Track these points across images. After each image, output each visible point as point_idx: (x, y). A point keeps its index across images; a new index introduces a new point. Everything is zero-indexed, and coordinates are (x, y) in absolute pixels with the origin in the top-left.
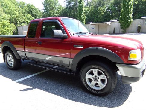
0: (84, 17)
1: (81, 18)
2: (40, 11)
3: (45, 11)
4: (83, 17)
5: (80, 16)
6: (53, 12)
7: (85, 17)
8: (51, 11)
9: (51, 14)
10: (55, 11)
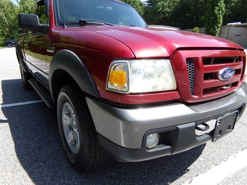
0: (221, 11)
1: (215, 14)
2: (141, 5)
3: (150, 5)
4: (219, 10)
5: (213, 9)
6: (163, 4)
7: (223, 12)
8: (159, 4)
9: (159, 8)
10: (166, 4)
